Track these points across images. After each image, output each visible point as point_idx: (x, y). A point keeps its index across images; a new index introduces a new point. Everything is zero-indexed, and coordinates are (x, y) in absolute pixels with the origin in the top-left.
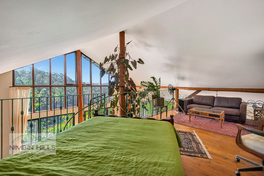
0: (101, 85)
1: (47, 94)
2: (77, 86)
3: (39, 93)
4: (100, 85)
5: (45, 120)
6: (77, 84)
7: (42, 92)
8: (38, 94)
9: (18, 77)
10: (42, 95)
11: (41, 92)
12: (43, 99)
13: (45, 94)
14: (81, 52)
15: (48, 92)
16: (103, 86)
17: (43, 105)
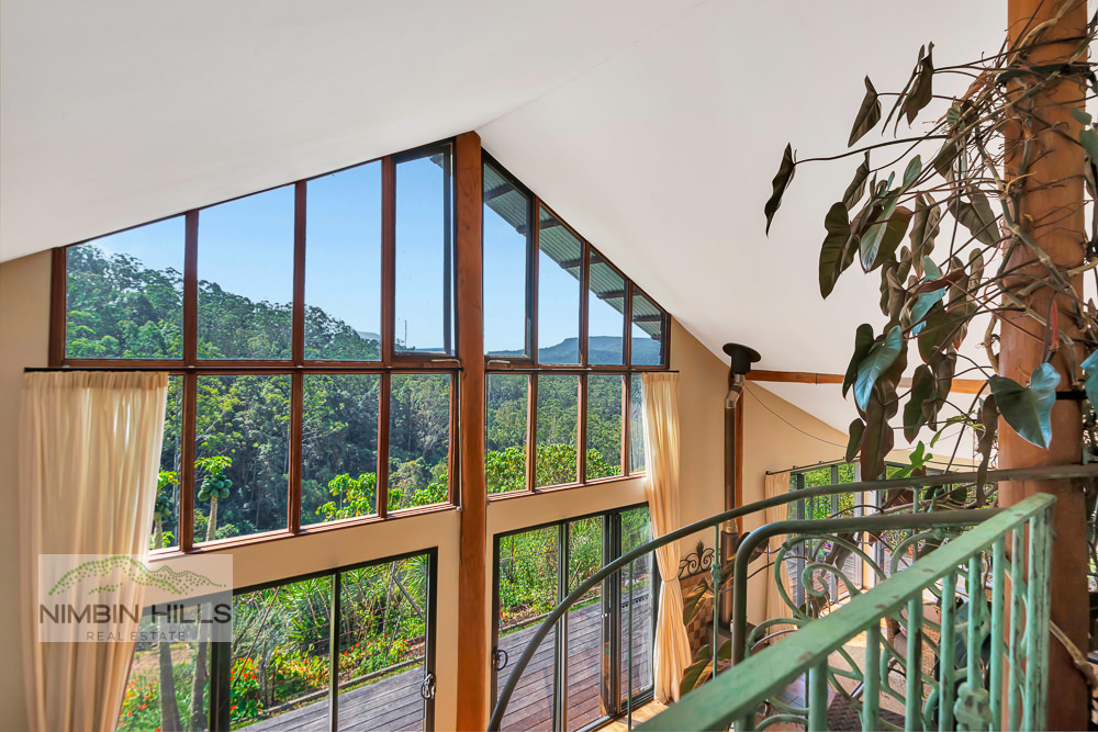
0: (586, 365)
1: (258, 395)
2: (454, 371)
3: (227, 391)
4: (576, 363)
5: (245, 505)
6: (457, 357)
7: (237, 387)
8: (221, 395)
9: (149, 321)
10: (236, 400)
11: (234, 385)
12: (242, 416)
13: (251, 395)
14: (482, 149)
15: (260, 389)
16: (599, 370)
17: (241, 441)
